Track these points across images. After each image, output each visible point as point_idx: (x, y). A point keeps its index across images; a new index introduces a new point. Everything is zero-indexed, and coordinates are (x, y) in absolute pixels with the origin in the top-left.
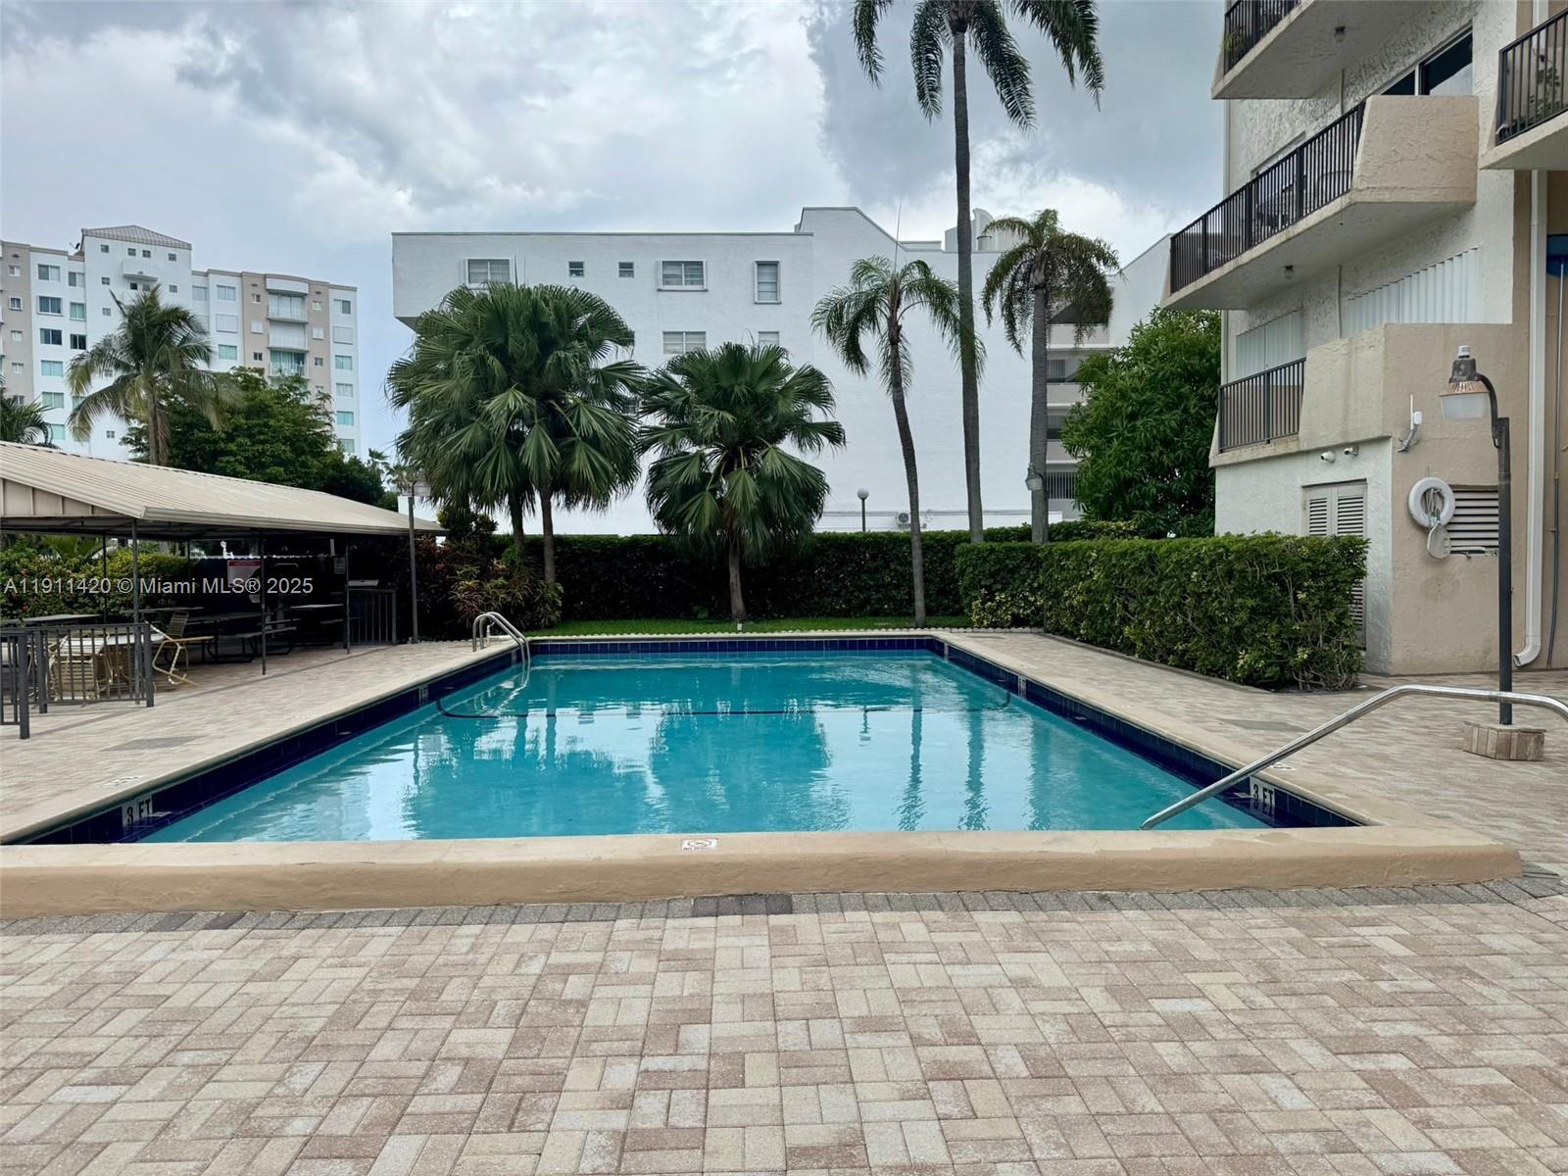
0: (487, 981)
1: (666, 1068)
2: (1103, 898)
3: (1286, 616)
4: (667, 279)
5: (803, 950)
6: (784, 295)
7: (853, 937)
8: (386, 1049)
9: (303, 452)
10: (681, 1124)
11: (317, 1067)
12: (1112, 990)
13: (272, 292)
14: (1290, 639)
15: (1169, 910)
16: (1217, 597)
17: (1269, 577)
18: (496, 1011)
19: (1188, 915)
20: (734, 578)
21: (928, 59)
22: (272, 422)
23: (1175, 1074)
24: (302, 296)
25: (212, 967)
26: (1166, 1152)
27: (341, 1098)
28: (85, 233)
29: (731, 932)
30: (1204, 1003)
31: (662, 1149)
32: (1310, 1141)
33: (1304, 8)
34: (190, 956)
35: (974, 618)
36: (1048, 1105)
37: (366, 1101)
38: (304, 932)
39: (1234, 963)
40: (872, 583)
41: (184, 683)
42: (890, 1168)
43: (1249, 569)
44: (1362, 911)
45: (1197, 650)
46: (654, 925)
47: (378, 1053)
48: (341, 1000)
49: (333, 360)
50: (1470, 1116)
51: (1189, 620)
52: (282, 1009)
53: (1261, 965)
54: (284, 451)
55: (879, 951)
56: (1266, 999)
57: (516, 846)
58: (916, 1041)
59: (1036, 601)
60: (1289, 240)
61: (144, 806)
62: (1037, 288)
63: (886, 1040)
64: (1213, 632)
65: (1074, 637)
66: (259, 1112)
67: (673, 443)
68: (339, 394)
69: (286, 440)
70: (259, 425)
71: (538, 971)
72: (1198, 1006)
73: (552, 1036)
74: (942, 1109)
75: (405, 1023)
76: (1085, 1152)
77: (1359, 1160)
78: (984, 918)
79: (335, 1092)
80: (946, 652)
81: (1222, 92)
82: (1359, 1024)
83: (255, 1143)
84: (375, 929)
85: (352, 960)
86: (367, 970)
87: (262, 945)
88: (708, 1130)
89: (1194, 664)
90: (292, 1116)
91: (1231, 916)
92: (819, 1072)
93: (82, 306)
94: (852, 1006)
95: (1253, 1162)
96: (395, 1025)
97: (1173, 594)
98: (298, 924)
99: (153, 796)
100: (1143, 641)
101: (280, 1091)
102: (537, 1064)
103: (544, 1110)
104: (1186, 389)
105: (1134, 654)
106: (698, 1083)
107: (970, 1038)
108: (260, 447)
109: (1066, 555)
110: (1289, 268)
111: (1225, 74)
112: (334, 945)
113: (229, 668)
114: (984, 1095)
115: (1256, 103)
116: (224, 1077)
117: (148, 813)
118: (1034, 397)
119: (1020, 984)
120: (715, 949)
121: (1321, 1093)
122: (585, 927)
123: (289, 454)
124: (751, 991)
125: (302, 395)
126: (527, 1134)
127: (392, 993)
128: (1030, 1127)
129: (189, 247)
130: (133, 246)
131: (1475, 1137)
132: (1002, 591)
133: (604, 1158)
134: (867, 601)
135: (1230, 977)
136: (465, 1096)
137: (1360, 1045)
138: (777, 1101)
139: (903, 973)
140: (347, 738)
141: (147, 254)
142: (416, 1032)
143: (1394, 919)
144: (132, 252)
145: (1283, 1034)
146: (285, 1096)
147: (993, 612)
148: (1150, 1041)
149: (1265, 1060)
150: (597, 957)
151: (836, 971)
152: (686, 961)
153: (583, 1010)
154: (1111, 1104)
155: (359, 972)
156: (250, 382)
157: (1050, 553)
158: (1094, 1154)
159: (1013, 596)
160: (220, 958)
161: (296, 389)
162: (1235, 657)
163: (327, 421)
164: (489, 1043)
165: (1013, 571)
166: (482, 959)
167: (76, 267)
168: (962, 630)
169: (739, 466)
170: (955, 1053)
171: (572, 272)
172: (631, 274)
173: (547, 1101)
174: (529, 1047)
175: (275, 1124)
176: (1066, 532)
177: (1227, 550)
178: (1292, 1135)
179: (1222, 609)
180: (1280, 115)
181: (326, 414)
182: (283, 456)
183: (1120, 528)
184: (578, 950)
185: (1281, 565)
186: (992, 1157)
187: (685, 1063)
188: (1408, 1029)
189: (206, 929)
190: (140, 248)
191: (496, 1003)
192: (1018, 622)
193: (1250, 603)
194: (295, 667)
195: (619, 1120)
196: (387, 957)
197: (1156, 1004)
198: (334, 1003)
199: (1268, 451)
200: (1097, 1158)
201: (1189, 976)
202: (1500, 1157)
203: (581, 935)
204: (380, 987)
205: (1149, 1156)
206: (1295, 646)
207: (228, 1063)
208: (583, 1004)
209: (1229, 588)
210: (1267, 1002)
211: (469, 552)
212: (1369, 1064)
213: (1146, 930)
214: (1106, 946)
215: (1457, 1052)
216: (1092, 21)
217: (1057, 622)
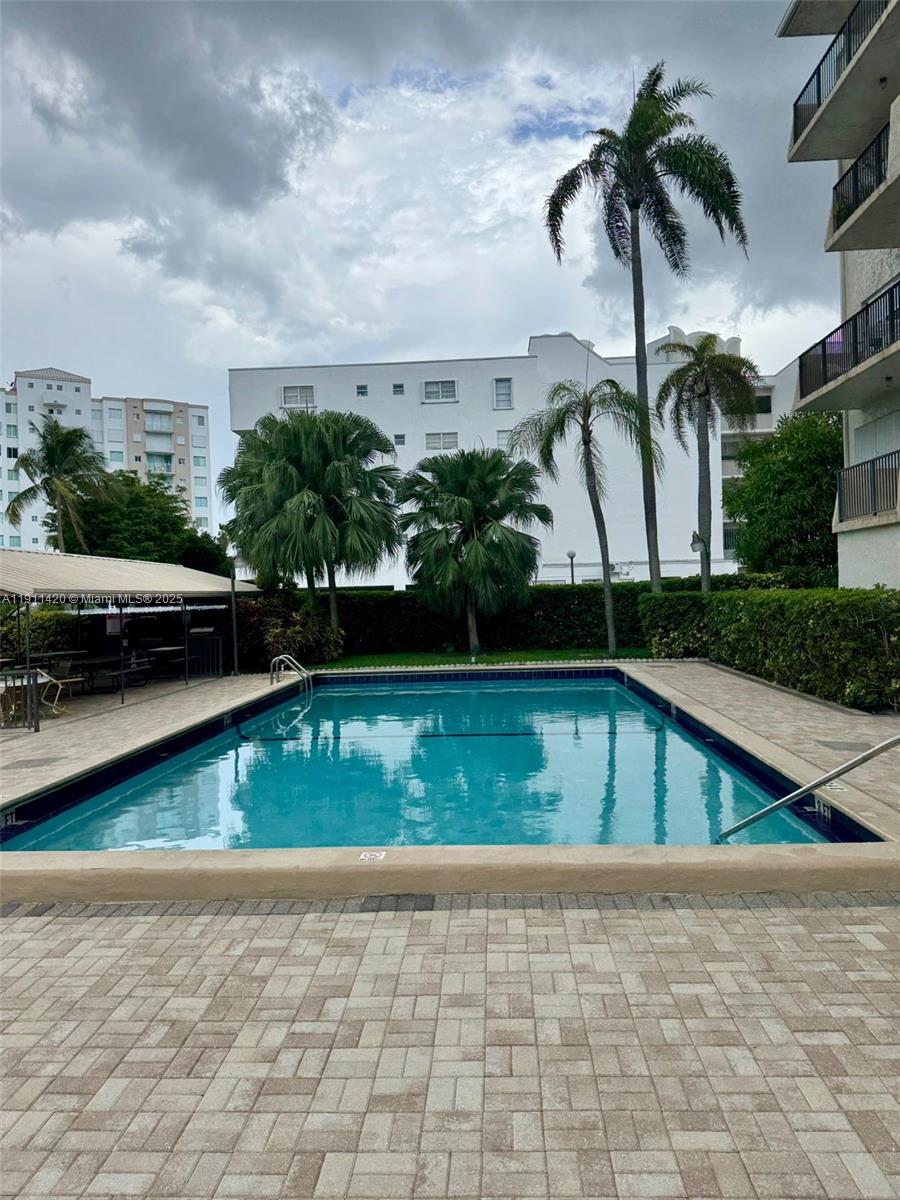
0: (205, 960)
1: (307, 1031)
2: (665, 899)
3: (882, 655)
4: (428, 395)
5: (431, 940)
6: (516, 403)
7: (469, 930)
8: (121, 1013)
9: (167, 531)
10: (305, 1076)
11: (73, 1025)
12: (644, 976)
13: (147, 412)
14: (886, 673)
15: (712, 909)
16: (828, 640)
17: (866, 625)
18: (204, 984)
19: (724, 914)
20: (472, 623)
21: (618, 227)
22: (145, 509)
23: (667, 1045)
24: (169, 414)
25: (23, 946)
26: (638, 1107)
27: (83, 1048)
28: (18, 374)
29: (384, 925)
30: (709, 988)
31: (285, 1094)
32: (748, 1102)
33: (889, 184)
34: (12, 936)
35: (654, 651)
36: (566, 1068)
37: (99, 1051)
38: (91, 919)
39: (744, 955)
40: (577, 622)
41: (64, 712)
42: (438, 1113)
43: (850, 619)
44: (859, 912)
45: (816, 680)
46: (331, 919)
47: (115, 1016)
48: (101, 973)
49: (192, 460)
50: (875, 1085)
51: (810, 656)
52: (62, 979)
53: (765, 958)
54: (154, 531)
55: (484, 940)
56: (758, 985)
57: (244, 856)
58: (489, 1014)
59: (702, 637)
60: (884, 359)
61: (9, 818)
62: (700, 396)
63: (467, 1013)
64: (827, 666)
65: (732, 666)
66: (26, 1058)
67: (426, 522)
68: (196, 484)
69: (155, 522)
70: (136, 511)
71: (240, 953)
72: (704, 990)
73: (237, 1004)
74: (490, 1069)
75: (140, 992)
76: (580, 1106)
77: (778, 1117)
78: (572, 915)
79: (79, 1044)
80: (626, 680)
81: (831, 247)
82: (821, 1008)
83: (18, 1081)
84: (139, 918)
85: (117, 942)
86: (125, 949)
87: (61, 930)
88: (322, 1081)
89: (816, 690)
90: (48, 1062)
91: (757, 914)
92: (413, 1037)
93: (15, 427)
94: (452, 986)
95: (699, 1117)
96: (133, 994)
97: (796, 637)
98: (89, 913)
99: (16, 809)
100: (779, 671)
101: (44, 1042)
102: (220, 1026)
103: (215, 1063)
104: (818, 470)
105: (773, 681)
106: (325, 1045)
107: (529, 1013)
108: (137, 528)
109: (722, 602)
110: (889, 379)
111: (834, 232)
112: (107, 929)
113: (99, 698)
114: (524, 1059)
115: (863, 252)
116: (11, 1032)
117: (13, 822)
118: (700, 478)
119: (578, 970)
120: (369, 938)
121: (769, 1062)
122: (283, 918)
123: (157, 532)
124: (384, 972)
125: (166, 488)
126: (198, 1080)
127: (138, 968)
128: (547, 1085)
129: (89, 382)
130: (50, 382)
131: (872, 1102)
132: (674, 630)
133: (244, 1099)
134: (575, 637)
135: (736, 966)
136: (165, 1050)
137: (815, 1024)
138: (376, 1060)
139: (496, 960)
140: (164, 759)
141: (60, 388)
142: (145, 999)
143: (881, 919)
144: (49, 387)
145: (760, 1014)
146: (46, 1047)
147: (668, 645)
148: (659, 1018)
149: (738, 1034)
150: (284, 943)
151: (448, 958)
152: (346, 948)
153: (263, 984)
154: (612, 1068)
155: (120, 951)
156: (129, 480)
157: (711, 601)
158: (586, 1107)
159: (684, 634)
160: (30, 939)
161: (162, 484)
162: (844, 687)
163: (184, 506)
164: (191, 1007)
165: (682, 615)
166: (206, 942)
167: (11, 399)
168: (644, 660)
169: (473, 536)
170: (514, 1025)
171: (359, 393)
172: (402, 392)
173: (218, 1055)
174: (219, 1013)
175: (35, 1067)
176: (727, 582)
177: (833, 604)
178: (736, 1096)
179: (832, 649)
180: (882, 260)
181: (184, 501)
182: (153, 534)
183: (770, 579)
184: (273, 937)
185: (876, 616)
186: (512, 1108)
187: (320, 1028)
188: (856, 1012)
189: (26, 916)
190: (55, 384)
191: (205, 977)
192: (689, 653)
193: (852, 645)
194: (146, 697)
195: (262, 1071)
196: (141, 941)
197: (674, 988)
198: (97, 975)
199: (875, 521)
200: (586, 1110)
201: (706, 965)
202: (884, 1118)
203: (278, 925)
204: (131, 964)
205: (625, 1110)
206: (890, 679)
207: (16, 1020)
208: (264, 980)
209: (836, 633)
210: (757, 988)
211: (276, 607)
212: (814, 1040)
213: (689, 925)
214: (653, 939)
215: (887, 1032)
216: (736, 197)
217: (719, 653)
